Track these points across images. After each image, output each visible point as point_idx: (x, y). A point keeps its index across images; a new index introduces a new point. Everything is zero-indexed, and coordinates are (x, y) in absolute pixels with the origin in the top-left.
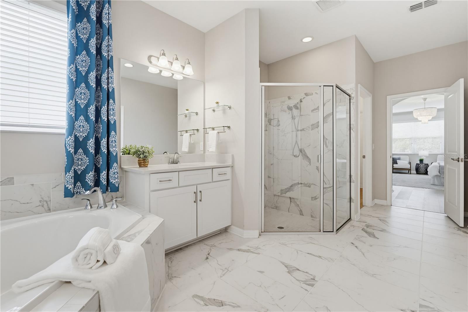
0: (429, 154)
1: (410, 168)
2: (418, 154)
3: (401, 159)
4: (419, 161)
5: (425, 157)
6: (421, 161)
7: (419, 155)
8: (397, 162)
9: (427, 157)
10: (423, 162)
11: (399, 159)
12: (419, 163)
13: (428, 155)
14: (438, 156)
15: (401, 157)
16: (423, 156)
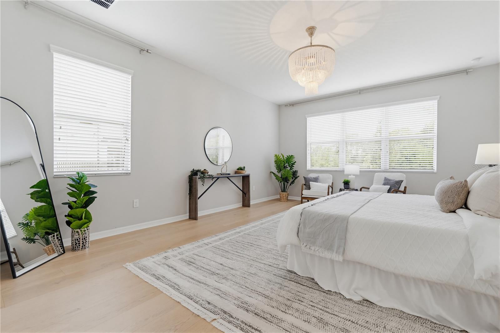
0: (360, 171)
2: (343, 171)
4: (343, 184)
5: (354, 177)
6: (346, 183)
7: (345, 173)
8: (310, 185)
9: (356, 175)
10: (349, 186)
11: (316, 180)
12: (344, 188)
13: (358, 173)
14: (376, 174)
15: (321, 176)
16: (351, 175)
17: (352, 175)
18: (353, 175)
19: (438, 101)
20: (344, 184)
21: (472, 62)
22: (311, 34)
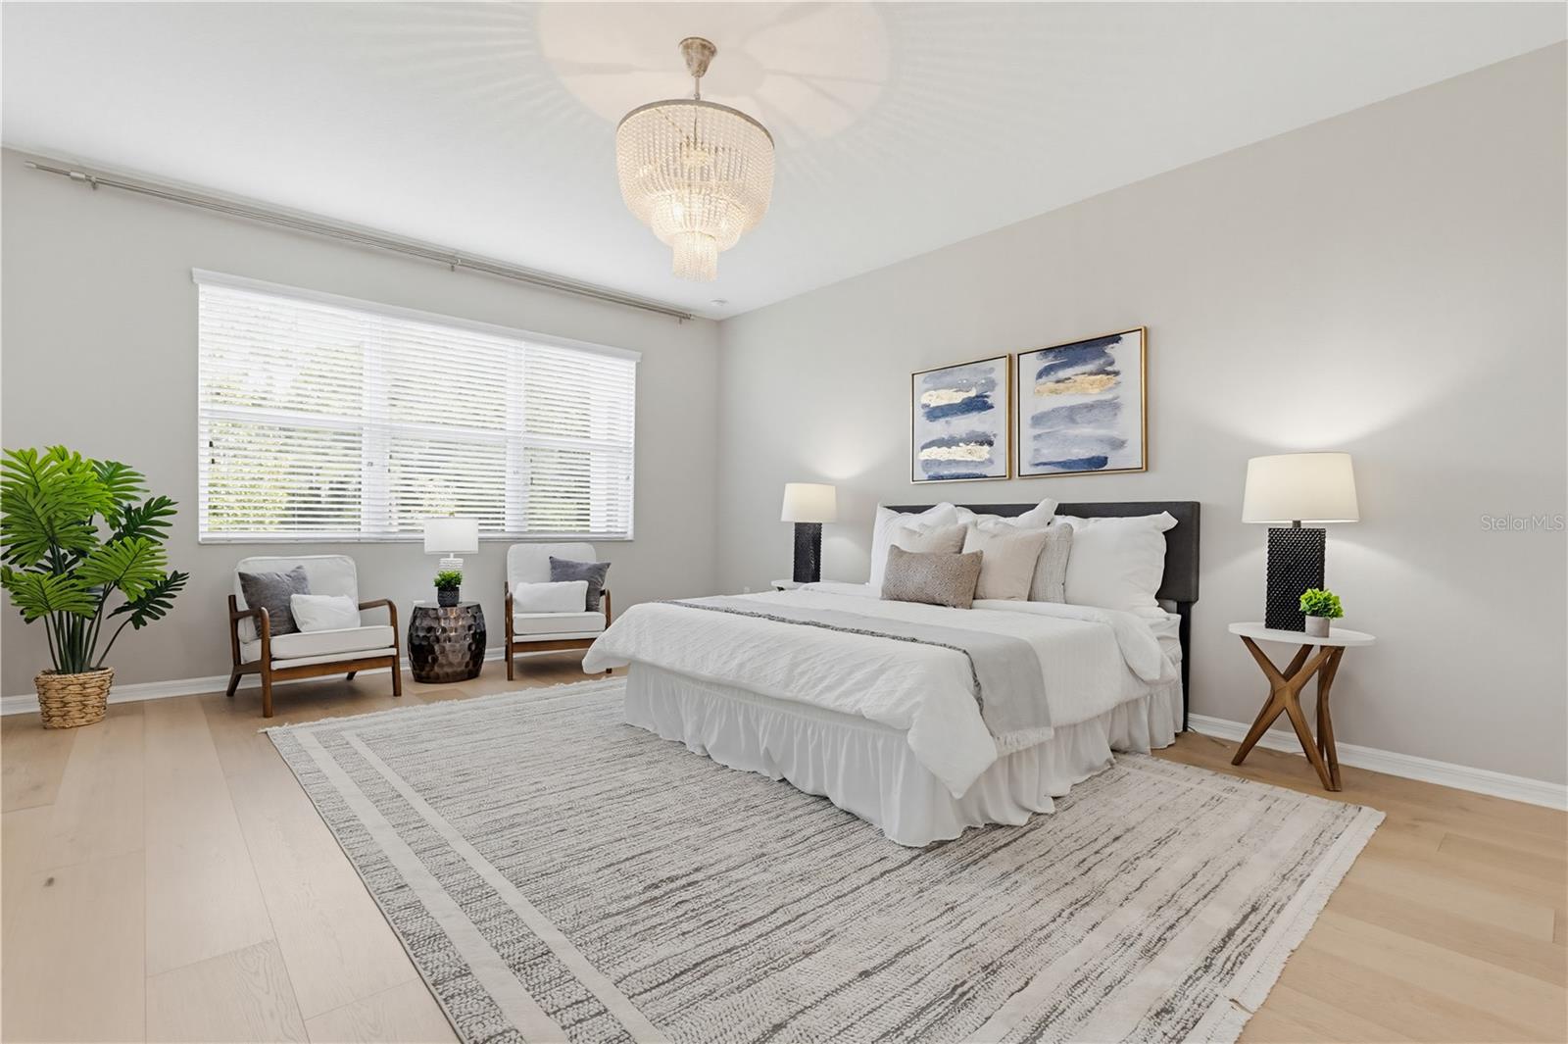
0: (481, 541)
1: (393, 652)
2: (421, 542)
3: (311, 584)
4: (433, 589)
5: (461, 560)
6: (448, 587)
7: (428, 548)
8: (288, 610)
10: (457, 597)
11: (300, 583)
12: (438, 606)
13: (474, 547)
15: (310, 564)
16: (448, 556)
17: (452, 555)
18: (455, 556)
19: (637, 364)
20: (439, 589)
21: (714, 304)
22: (702, 68)
